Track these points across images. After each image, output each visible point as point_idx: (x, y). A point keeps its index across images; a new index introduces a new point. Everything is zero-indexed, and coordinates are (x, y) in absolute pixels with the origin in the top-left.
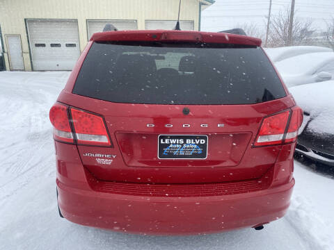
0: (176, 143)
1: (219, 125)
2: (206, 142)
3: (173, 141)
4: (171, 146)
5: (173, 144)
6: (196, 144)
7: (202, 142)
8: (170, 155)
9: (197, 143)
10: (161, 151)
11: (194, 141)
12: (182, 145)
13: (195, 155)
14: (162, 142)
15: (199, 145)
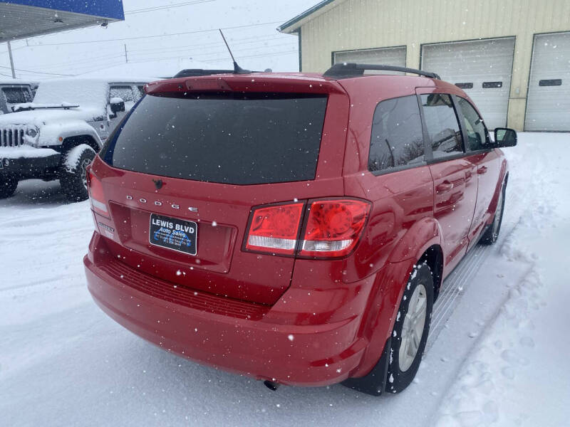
0: (166, 228)
1: (190, 209)
2: (195, 232)
3: (163, 224)
4: (161, 229)
5: (163, 227)
6: (184, 232)
7: (191, 230)
8: (160, 241)
9: (186, 231)
10: (152, 234)
11: (183, 229)
12: (172, 230)
13: (183, 247)
14: (153, 223)
15: (188, 234)
